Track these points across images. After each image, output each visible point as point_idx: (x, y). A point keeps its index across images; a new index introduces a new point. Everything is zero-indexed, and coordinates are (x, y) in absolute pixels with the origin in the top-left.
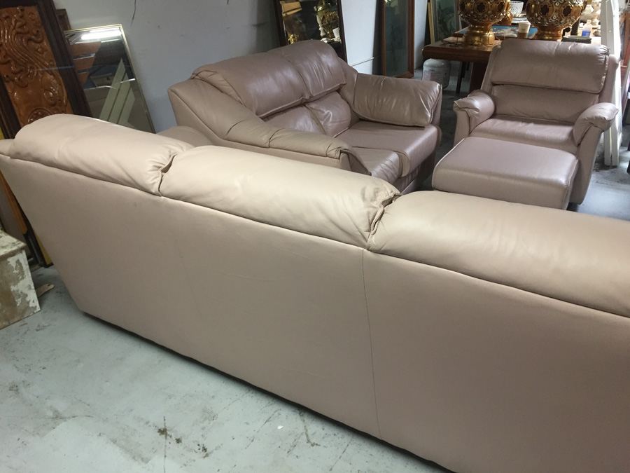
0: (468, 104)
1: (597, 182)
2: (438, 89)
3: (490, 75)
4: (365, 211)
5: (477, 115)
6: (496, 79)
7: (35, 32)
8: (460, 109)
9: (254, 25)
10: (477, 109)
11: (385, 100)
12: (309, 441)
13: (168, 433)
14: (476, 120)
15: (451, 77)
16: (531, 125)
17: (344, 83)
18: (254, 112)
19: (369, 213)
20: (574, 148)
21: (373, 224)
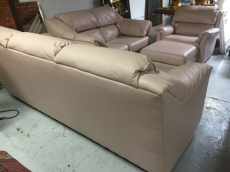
0: (161, 28)
1: (214, 59)
4: (54, 49)
5: (164, 33)
7: (4, 3)
8: (158, 30)
9: (92, 3)
11: (130, 27)
12: (63, 135)
13: (20, 130)
17: (117, 21)
18: (75, 29)
19: (55, 50)
21: (56, 53)
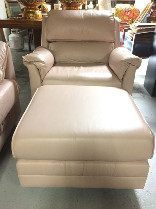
0: (34, 58)
2: (5, 48)
3: (45, 36)
6: (50, 38)
8: (29, 63)
10: (42, 62)
14: (44, 70)
15: (25, 44)
16: (82, 68)
20: (119, 83)
